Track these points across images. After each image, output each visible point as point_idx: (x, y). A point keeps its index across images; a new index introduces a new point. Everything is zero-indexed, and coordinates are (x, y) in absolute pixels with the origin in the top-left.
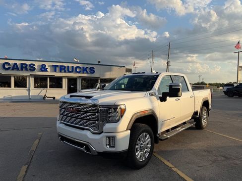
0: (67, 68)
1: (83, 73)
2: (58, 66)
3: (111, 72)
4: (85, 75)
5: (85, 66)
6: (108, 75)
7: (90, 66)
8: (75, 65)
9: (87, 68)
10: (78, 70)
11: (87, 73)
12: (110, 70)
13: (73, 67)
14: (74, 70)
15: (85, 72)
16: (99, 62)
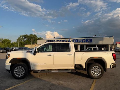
0: (78, 40)
1: (86, 42)
2: (75, 40)
3: (103, 41)
4: (87, 43)
5: (87, 39)
6: (101, 43)
7: (89, 39)
8: (82, 39)
9: (88, 39)
10: (83, 41)
11: (88, 42)
12: (102, 40)
13: (81, 40)
14: (82, 41)
15: (87, 42)
16: (95, 36)
